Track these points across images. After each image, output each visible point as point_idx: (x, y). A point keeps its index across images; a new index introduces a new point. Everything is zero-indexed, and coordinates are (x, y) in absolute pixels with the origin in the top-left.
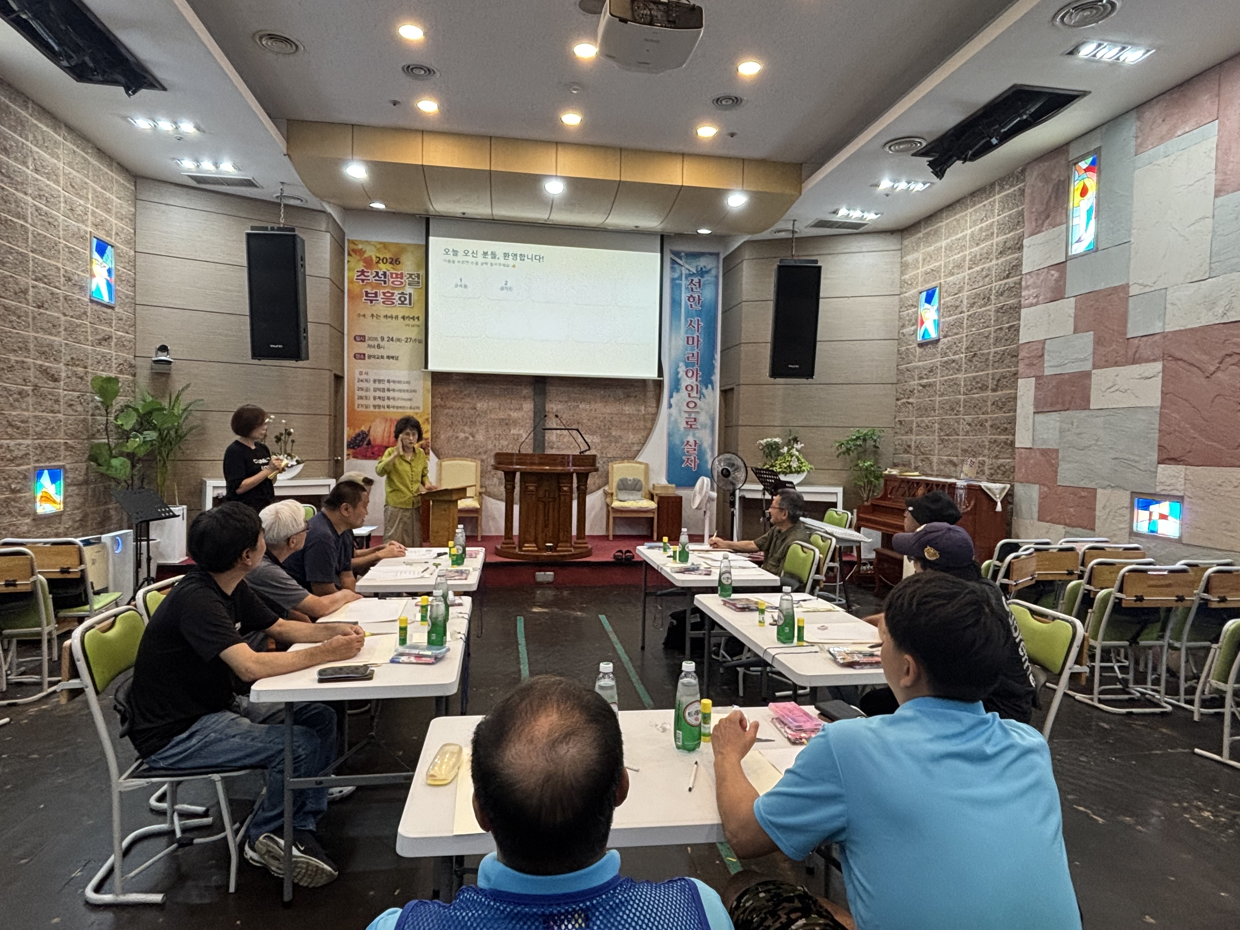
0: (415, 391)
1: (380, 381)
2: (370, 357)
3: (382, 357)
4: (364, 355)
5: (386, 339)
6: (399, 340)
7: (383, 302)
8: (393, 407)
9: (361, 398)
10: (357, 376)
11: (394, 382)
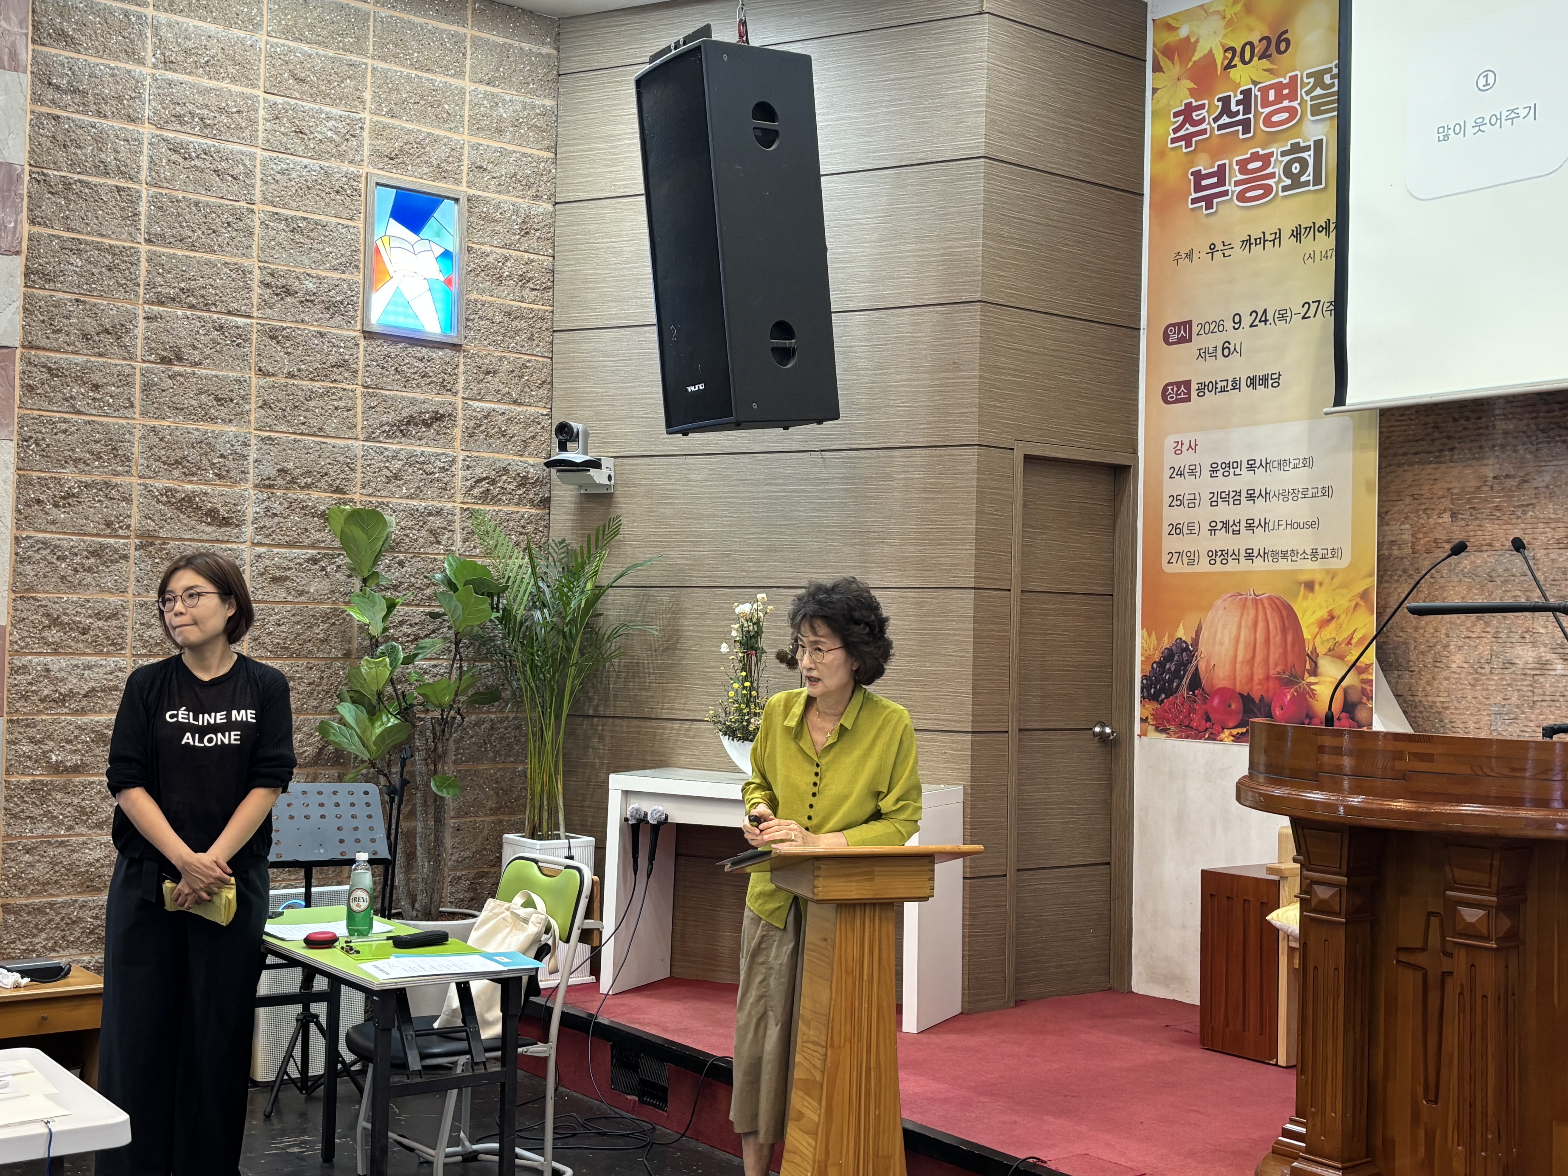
0: (1327, 492)
1: (1228, 467)
2: (1203, 389)
3: (1236, 385)
4: (1188, 383)
5: (1247, 320)
6: (1283, 316)
7: (1241, 197)
8: (1264, 555)
9: (1176, 529)
10: (1170, 460)
11: (1266, 465)
